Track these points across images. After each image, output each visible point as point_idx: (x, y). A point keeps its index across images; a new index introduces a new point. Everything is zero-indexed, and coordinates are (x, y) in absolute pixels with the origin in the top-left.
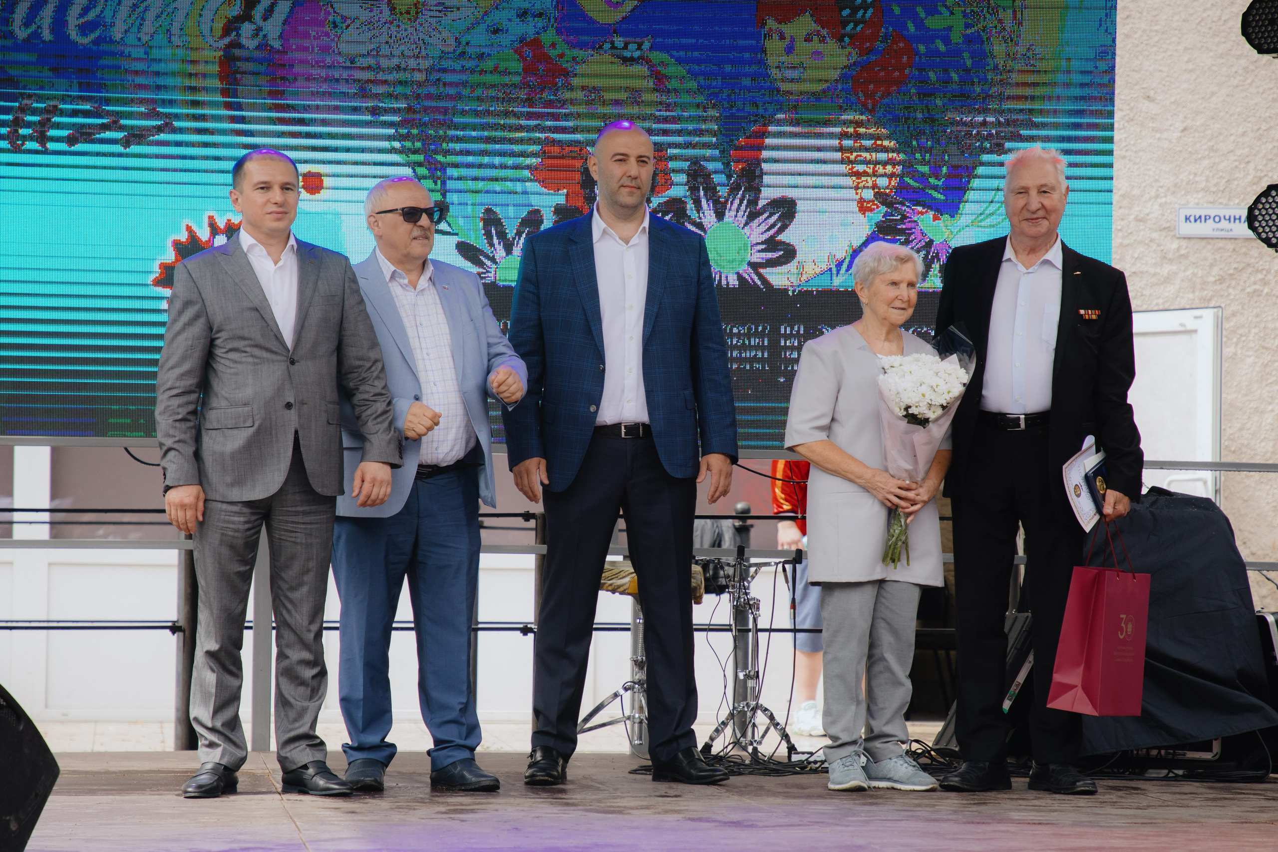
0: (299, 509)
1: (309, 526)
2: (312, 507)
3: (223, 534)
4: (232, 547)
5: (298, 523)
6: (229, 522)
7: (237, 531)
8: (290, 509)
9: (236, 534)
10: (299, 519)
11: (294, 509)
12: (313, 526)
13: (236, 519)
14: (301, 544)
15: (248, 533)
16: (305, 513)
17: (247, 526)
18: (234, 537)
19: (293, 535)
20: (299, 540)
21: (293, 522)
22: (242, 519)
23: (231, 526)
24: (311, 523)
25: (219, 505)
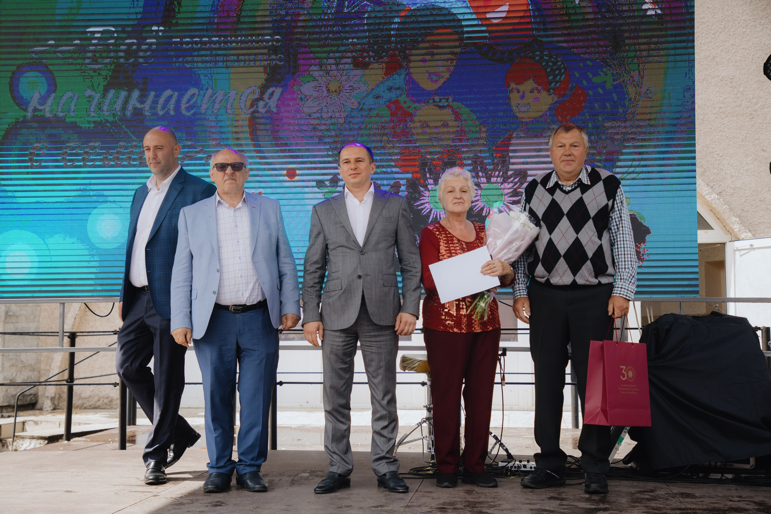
0: (372, 334)
1: (379, 343)
2: (380, 333)
3: (331, 348)
4: (336, 355)
5: (372, 341)
6: (334, 341)
7: (339, 346)
8: (367, 334)
9: (338, 348)
10: (373, 339)
11: (369, 334)
12: (381, 343)
13: (338, 340)
14: (375, 353)
15: (345, 347)
16: (375, 336)
17: (344, 343)
18: (337, 349)
19: (370, 348)
20: (373, 351)
21: (369, 341)
22: (341, 340)
23: (335, 343)
24: (380, 341)
25: (329, 332)
